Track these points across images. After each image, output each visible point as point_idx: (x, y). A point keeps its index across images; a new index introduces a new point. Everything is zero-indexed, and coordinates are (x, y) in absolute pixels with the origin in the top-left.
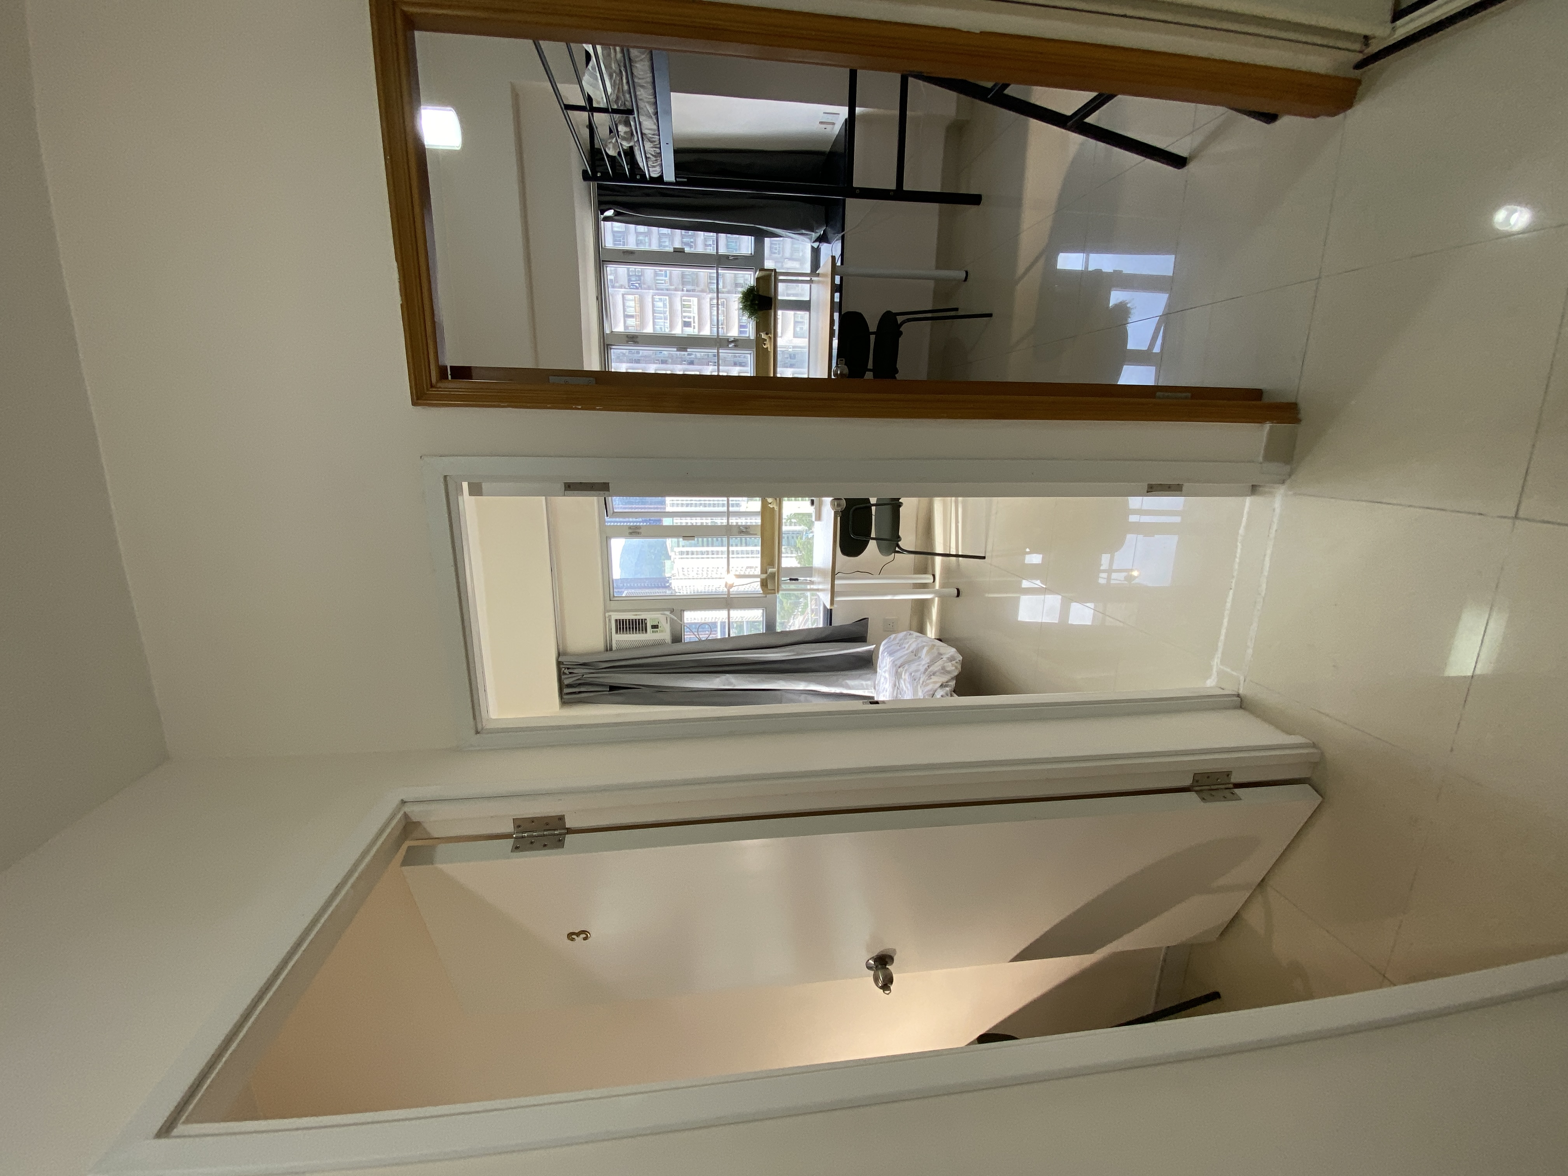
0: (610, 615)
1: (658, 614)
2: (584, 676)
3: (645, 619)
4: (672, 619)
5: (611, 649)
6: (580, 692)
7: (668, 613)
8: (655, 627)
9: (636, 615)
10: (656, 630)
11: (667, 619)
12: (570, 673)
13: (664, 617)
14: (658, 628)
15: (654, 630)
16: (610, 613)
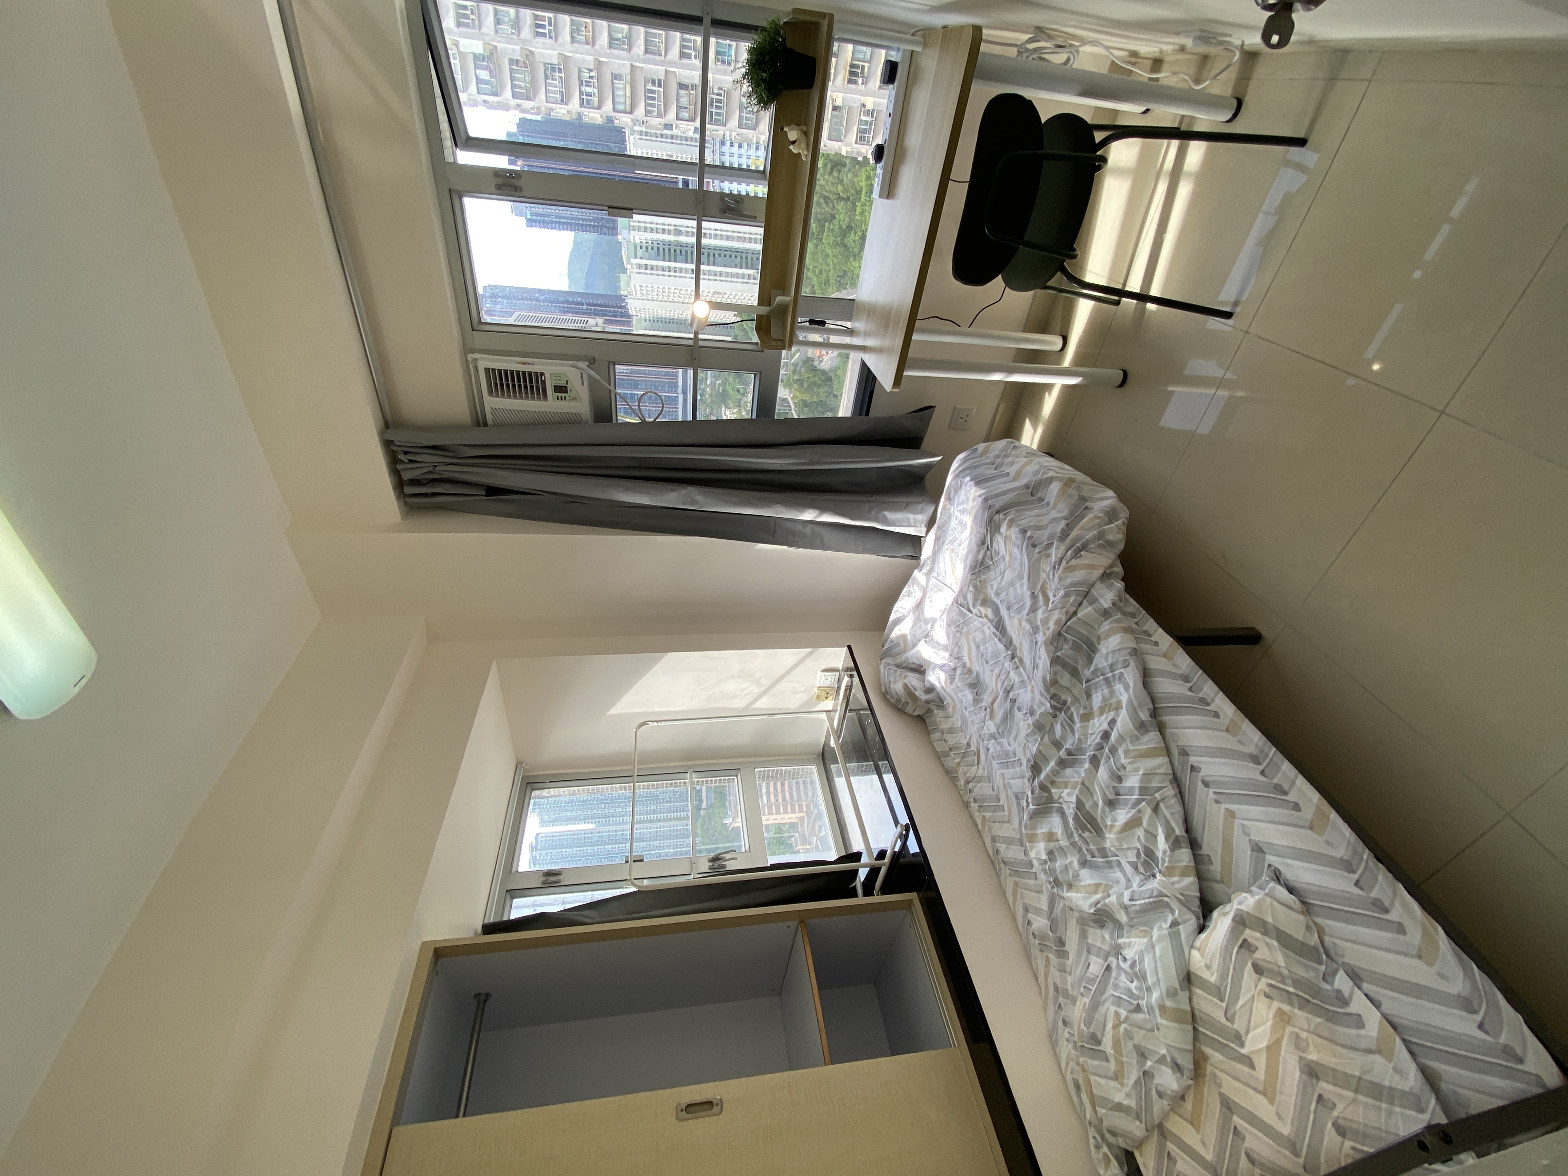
0: (477, 359)
1: (567, 365)
2: (437, 468)
3: (542, 374)
4: (590, 378)
5: (485, 424)
6: (434, 495)
7: (583, 365)
8: (561, 389)
9: (525, 364)
10: (563, 395)
11: (582, 377)
12: (411, 461)
13: (577, 372)
14: (567, 392)
15: (560, 395)
16: (477, 356)
